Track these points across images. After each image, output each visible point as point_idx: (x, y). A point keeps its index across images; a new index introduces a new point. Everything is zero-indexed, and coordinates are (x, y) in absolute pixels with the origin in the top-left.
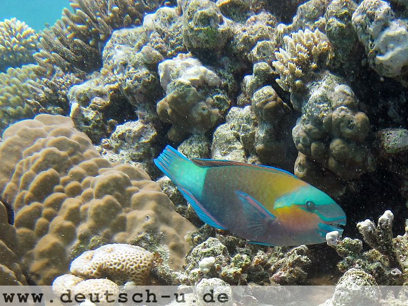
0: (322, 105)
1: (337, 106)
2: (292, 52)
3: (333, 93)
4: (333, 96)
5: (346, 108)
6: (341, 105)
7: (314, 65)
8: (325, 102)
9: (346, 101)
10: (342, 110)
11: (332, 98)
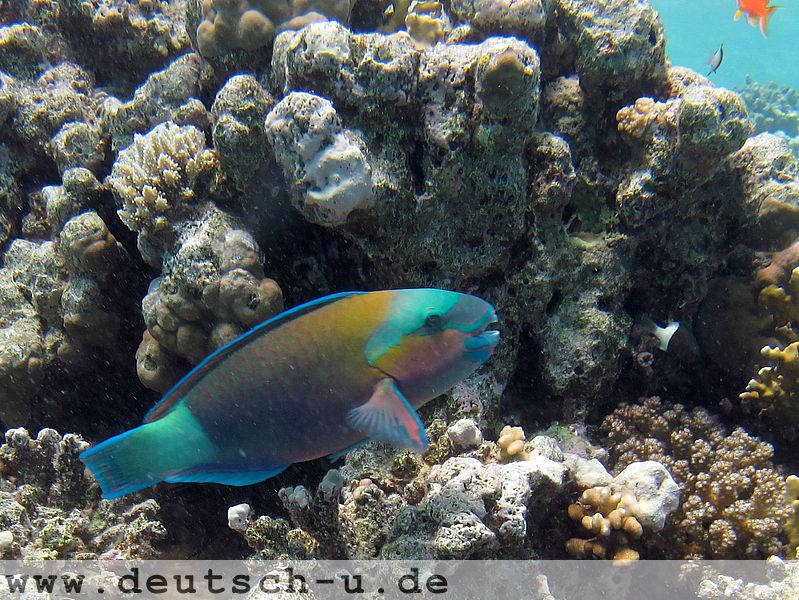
0: (202, 264)
1: (229, 268)
2: (150, 167)
3: (222, 244)
4: (222, 249)
5: (245, 272)
6: (238, 266)
7: (189, 192)
8: (208, 258)
9: (246, 261)
10: (239, 275)
11: (222, 253)
